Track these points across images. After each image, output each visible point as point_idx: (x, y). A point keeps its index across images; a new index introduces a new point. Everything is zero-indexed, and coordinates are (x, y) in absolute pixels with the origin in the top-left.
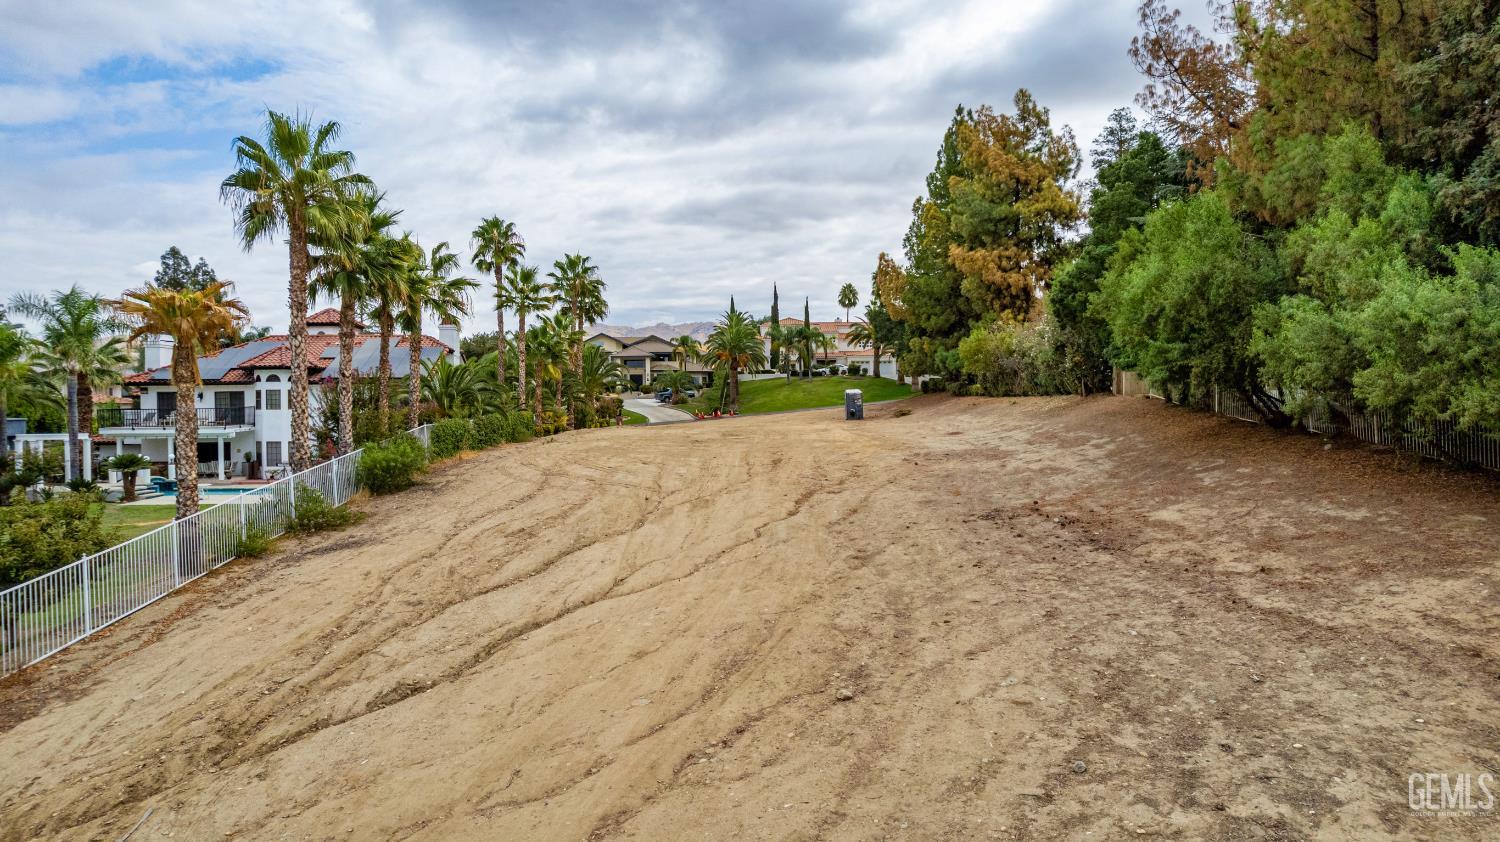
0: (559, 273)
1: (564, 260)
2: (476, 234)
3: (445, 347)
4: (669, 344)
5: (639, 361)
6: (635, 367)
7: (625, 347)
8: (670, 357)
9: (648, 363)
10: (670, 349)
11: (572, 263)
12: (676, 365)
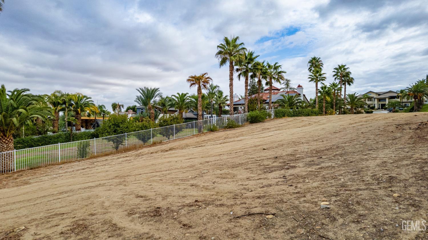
0: (336, 71)
1: (338, 67)
2: (309, 62)
3: (297, 93)
4: (396, 93)
5: (384, 99)
6: (383, 101)
7: (379, 95)
8: (398, 97)
9: (387, 100)
10: (396, 95)
11: (340, 67)
12: (399, 100)
